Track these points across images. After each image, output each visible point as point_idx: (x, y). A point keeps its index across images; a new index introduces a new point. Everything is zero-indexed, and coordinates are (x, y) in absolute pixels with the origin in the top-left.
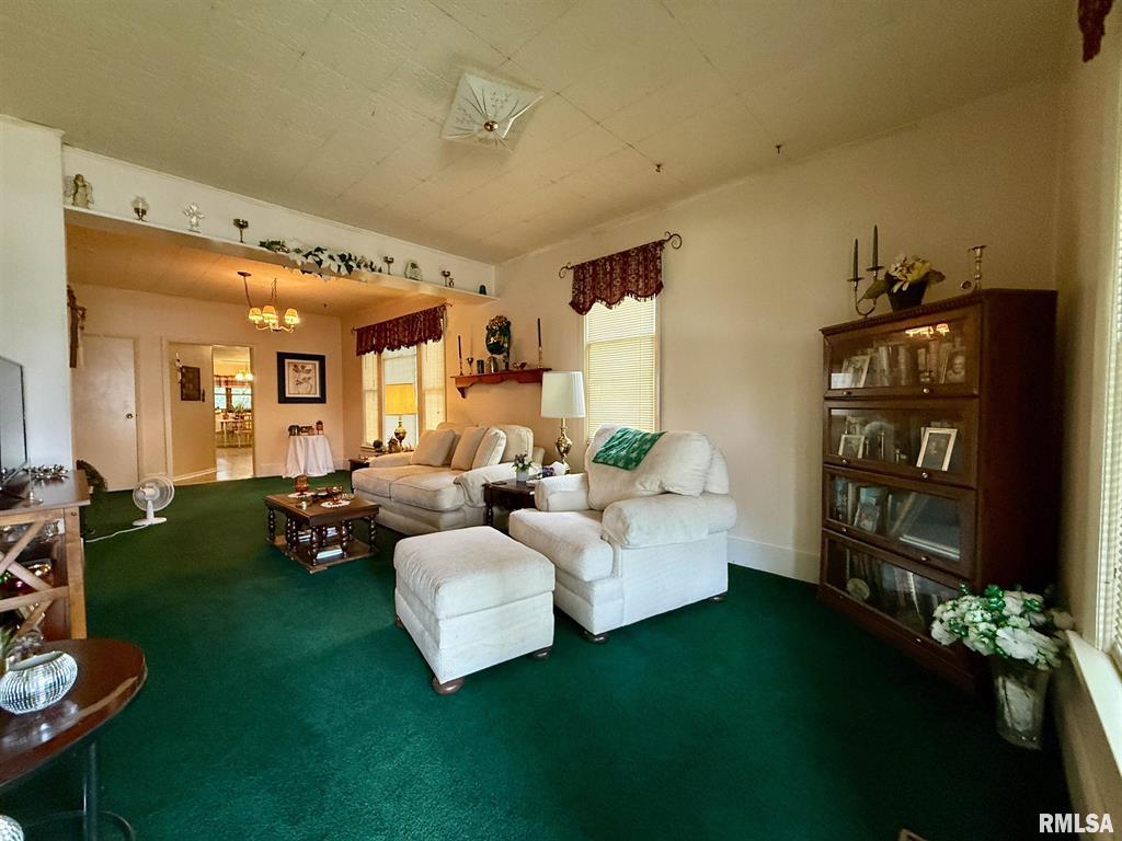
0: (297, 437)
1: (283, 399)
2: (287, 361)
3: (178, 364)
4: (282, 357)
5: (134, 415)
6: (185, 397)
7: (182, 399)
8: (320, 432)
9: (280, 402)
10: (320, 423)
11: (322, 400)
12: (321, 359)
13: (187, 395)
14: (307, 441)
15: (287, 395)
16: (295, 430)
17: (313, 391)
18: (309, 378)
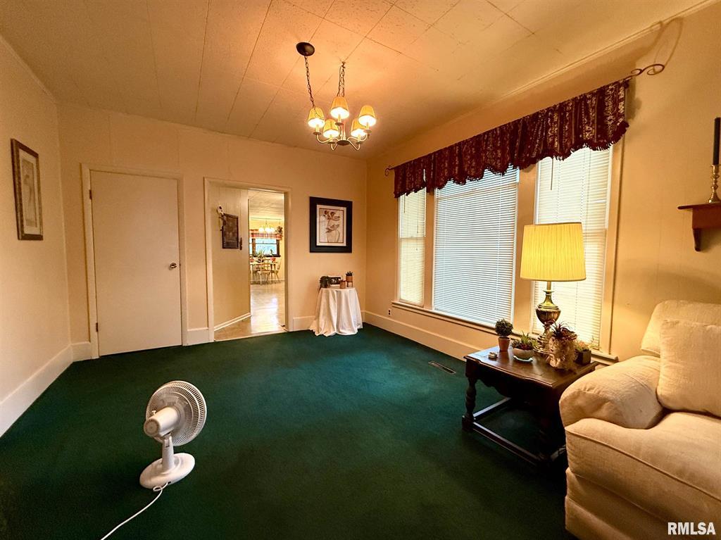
0: (329, 289)
1: (314, 248)
2: (319, 207)
3: (220, 211)
4: (314, 202)
5: (178, 265)
6: (226, 245)
7: (223, 248)
8: (350, 284)
9: (311, 251)
10: (349, 275)
11: (347, 249)
12: (348, 205)
13: (228, 243)
14: (339, 294)
15: (318, 244)
16: (326, 282)
17: (341, 240)
18: (338, 225)
